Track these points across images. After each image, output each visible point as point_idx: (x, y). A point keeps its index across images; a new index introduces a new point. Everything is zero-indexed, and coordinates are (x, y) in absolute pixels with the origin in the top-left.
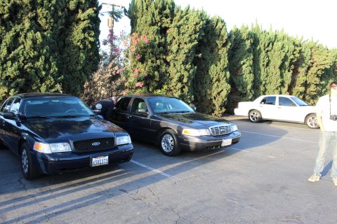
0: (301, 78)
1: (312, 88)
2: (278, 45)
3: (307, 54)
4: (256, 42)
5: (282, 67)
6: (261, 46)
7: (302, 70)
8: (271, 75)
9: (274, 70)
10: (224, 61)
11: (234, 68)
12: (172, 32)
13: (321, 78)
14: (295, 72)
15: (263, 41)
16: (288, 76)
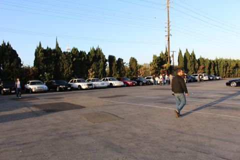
0: (228, 70)
1: (231, 72)
2: (222, 63)
3: (229, 63)
4: (217, 62)
5: (223, 68)
6: (218, 63)
7: (228, 68)
8: (221, 70)
9: (221, 68)
10: (212, 68)
11: (214, 69)
12: (205, 64)
13: (233, 69)
14: (226, 68)
15: (219, 62)
16: (225, 69)
